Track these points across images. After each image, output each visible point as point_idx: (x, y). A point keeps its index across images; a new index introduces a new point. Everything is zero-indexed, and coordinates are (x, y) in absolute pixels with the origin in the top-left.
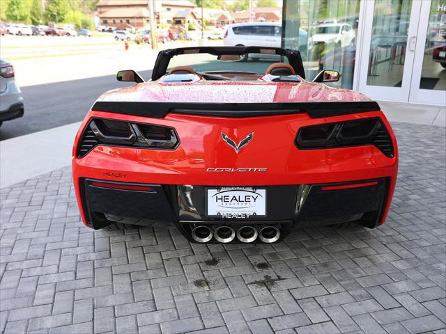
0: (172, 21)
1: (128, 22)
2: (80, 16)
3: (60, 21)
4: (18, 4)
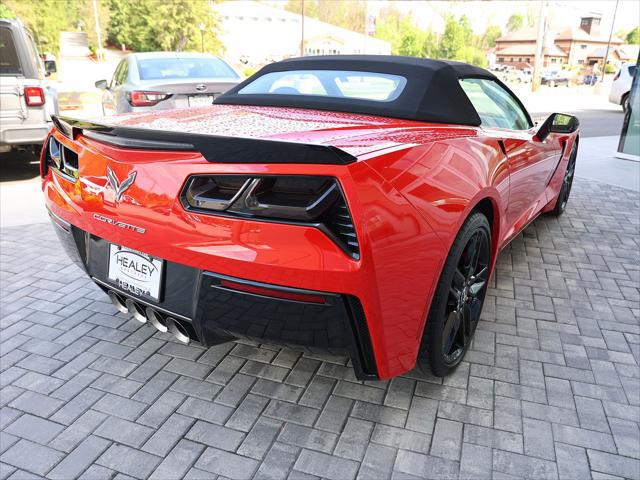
0: (586, 61)
2: (472, 53)
4: (413, 39)
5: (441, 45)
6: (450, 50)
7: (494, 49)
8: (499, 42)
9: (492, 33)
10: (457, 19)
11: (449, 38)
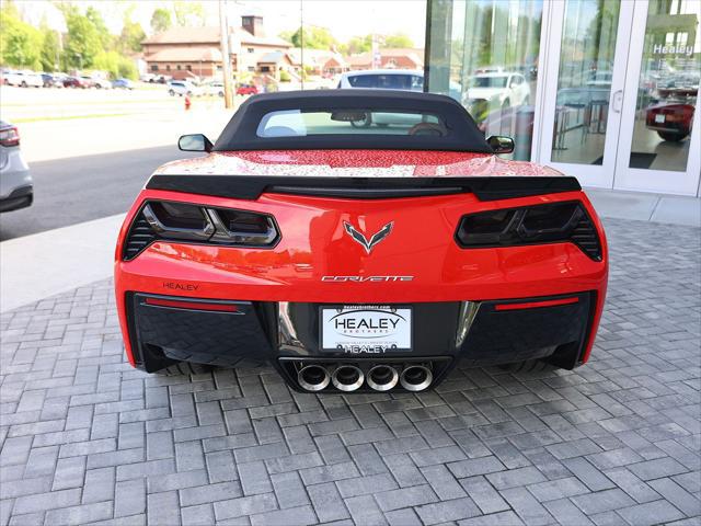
0: (256, 68)
1: (189, 68)
2: (115, 60)
3: (86, 66)
4: (23, 41)
5: (68, 49)
6: (83, 56)
7: (142, 54)
8: (147, 45)
9: (135, 33)
10: (82, 13)
11: (79, 39)
